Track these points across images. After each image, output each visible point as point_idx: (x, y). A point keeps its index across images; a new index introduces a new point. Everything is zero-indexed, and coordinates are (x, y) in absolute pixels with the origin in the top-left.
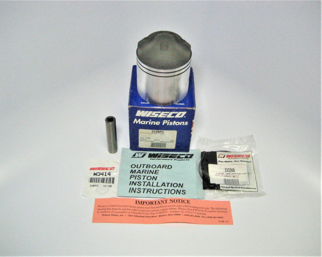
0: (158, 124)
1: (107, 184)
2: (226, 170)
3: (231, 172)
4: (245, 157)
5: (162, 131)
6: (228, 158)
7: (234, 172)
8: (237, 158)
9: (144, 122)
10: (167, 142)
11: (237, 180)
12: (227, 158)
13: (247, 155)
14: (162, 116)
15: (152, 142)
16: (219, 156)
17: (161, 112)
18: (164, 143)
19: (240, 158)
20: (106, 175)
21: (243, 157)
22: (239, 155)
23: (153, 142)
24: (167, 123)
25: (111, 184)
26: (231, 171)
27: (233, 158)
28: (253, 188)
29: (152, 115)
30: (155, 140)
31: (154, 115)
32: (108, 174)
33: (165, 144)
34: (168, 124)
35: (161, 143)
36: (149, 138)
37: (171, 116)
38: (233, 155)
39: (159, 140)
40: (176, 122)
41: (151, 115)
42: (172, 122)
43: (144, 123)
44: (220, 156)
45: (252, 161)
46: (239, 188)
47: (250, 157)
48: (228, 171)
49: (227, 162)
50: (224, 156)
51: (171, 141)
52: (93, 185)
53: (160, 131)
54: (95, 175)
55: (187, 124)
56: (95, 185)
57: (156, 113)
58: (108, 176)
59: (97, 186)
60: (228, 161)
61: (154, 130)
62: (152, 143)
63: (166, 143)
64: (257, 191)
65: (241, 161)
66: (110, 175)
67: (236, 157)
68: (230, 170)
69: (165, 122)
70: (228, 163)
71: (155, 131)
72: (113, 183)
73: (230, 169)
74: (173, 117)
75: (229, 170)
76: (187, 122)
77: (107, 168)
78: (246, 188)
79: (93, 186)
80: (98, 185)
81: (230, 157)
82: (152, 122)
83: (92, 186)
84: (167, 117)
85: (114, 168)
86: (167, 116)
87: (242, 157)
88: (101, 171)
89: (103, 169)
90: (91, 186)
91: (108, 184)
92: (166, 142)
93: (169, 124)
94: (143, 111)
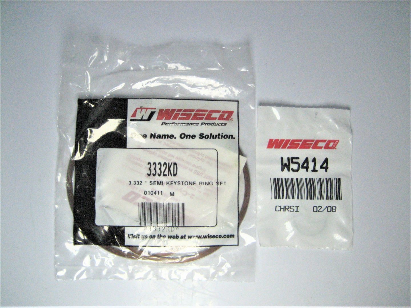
1: (322, 200)
2: (150, 169)
3: (165, 175)
4: (215, 119)
6: (164, 121)
7: (175, 175)
8: (190, 121)
11: (180, 206)
12: (161, 122)
13: (224, 112)
16: (134, 115)
19: (200, 122)
20: (314, 170)
21: (209, 117)
22: (198, 111)
25: (333, 203)
26: (166, 173)
27: (177, 121)
28: (225, 236)
32: (321, 167)
38: (180, 110)
44: (138, 117)
45: (235, 135)
46: (182, 237)
47: (232, 120)
48: (158, 172)
49: (159, 137)
50: (152, 114)
52: (282, 207)
54: (286, 169)
56: (290, 207)
58: (321, 174)
59: (295, 210)
60: (161, 134)
64: (237, 244)
65: (202, 136)
66: (326, 168)
67: (188, 117)
68: (163, 169)
70: (161, 139)
72: (338, 197)
73: (165, 163)
75: (160, 169)
77: (318, 141)
78: (205, 237)
79: (285, 209)
80: (297, 207)
81: (169, 119)
83: (282, 210)
85: (336, 142)
87: (206, 119)
88: (301, 154)
89: (305, 144)
90: (278, 208)
91: (324, 203)
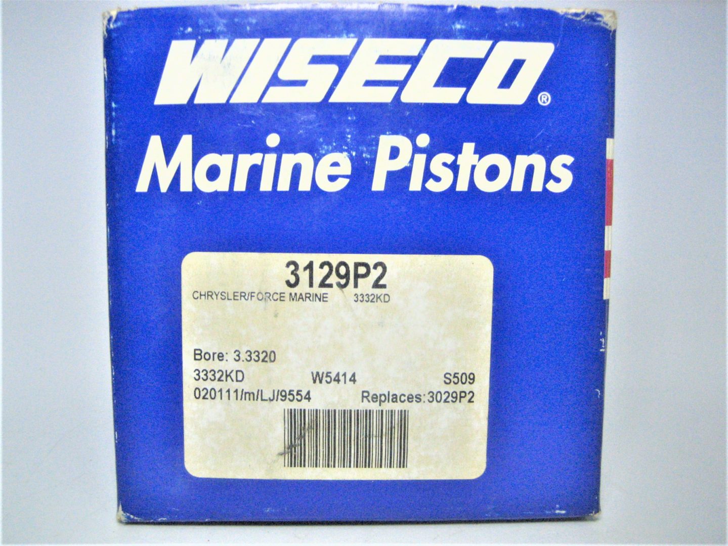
0: (332, 178)
5: (371, 259)
9: (224, 161)
10: (418, 398)
14: (368, 83)
15: (295, 405)
17: (352, 42)
18: (397, 407)
23: (304, 405)
24: (406, 173)
29: (283, 75)
30: (317, 378)
31: (303, 83)
33: (404, 415)
34: (415, 185)
35: (368, 413)
36: (268, 357)
37: (438, 84)
39: (353, 379)
40: (481, 152)
41: (275, 81)
42: (449, 158)
43: (221, 185)
51: (451, 388)
53: (351, 259)
55: (566, 180)
57: (317, 60)
61: (303, 259)
62: (292, 413)
63: (413, 409)
69: (394, 153)
71: (310, 266)
74: (451, 95)
76: (569, 160)
82: (289, 161)
84: (405, 98)
86: (401, 85)
92: (410, 399)
93: (425, 180)
94: (209, 45)
